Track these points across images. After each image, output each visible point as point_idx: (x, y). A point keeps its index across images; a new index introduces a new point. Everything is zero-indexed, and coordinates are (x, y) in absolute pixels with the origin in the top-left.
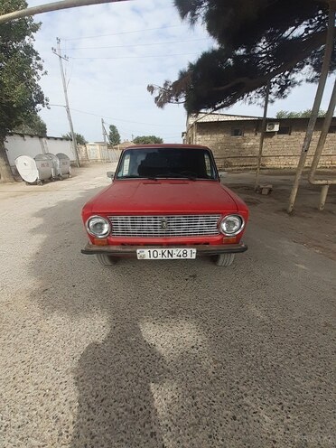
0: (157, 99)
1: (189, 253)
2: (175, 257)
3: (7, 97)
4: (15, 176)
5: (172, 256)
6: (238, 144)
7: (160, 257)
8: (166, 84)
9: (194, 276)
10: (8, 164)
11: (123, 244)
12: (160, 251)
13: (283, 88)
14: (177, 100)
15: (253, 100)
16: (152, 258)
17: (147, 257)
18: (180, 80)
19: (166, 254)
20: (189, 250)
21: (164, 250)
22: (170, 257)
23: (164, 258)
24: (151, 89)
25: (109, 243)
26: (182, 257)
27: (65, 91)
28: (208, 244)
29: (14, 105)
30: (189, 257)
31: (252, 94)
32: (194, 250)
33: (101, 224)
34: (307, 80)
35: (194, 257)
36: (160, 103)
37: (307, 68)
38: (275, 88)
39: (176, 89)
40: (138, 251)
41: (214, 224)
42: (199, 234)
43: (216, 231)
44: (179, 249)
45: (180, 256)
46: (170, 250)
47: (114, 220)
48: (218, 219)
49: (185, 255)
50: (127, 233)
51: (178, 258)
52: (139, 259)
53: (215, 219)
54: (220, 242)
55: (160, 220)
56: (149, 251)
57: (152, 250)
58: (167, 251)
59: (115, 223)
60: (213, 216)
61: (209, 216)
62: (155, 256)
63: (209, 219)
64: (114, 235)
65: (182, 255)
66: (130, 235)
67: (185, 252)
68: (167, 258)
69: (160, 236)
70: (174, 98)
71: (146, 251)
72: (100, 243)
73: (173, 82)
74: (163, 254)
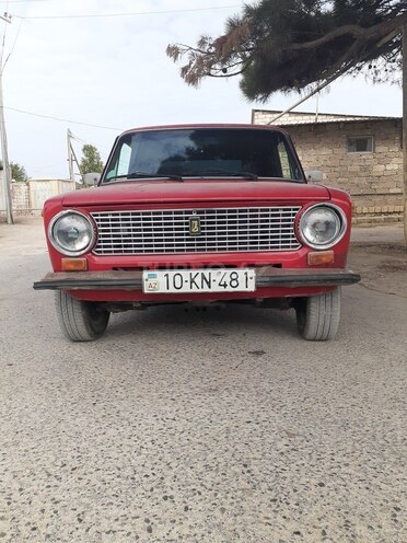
0: (184, 70)
1: (242, 278)
2: (215, 288)
5: (209, 284)
6: (366, 169)
7: (186, 289)
8: (202, 42)
11: (115, 268)
12: (185, 274)
14: (225, 71)
15: (382, 75)
16: (172, 290)
17: (162, 289)
18: (230, 34)
19: (198, 280)
20: (241, 272)
21: (194, 272)
22: (206, 289)
23: (195, 290)
24: (173, 52)
25: (89, 267)
26: (229, 289)
28: (278, 266)
30: (241, 288)
32: (252, 273)
33: (81, 233)
35: (252, 288)
36: (191, 77)
39: (223, 50)
40: (145, 274)
41: (289, 226)
42: (261, 248)
43: (293, 242)
44: (223, 271)
45: (225, 286)
46: (206, 272)
47: (102, 220)
48: (294, 215)
49: (234, 283)
50: (125, 246)
51: (222, 289)
52: (146, 291)
53: (289, 215)
54: (303, 262)
55: (187, 218)
56: (167, 275)
57: (171, 273)
58: (200, 275)
59: (103, 226)
60: (284, 210)
61: (277, 210)
62: (178, 285)
63: (278, 215)
64: (100, 252)
65: (228, 283)
66: (131, 251)
67: (234, 276)
68: (200, 290)
69: (188, 250)
70: (218, 66)
71: (160, 274)
72: (72, 267)
73: (215, 37)
74: (192, 281)
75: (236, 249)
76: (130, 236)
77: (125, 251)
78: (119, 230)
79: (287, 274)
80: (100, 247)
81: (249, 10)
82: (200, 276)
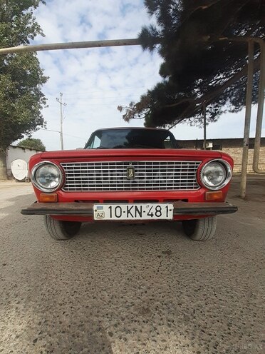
0: (124, 116)
1: (164, 210)
2: (145, 217)
3: (15, 118)
4: (9, 176)
5: (140, 214)
7: (124, 217)
8: (131, 104)
9: (168, 253)
10: (5, 166)
11: (76, 201)
12: (124, 207)
13: (214, 115)
14: (139, 116)
15: (193, 123)
16: (114, 218)
17: (107, 217)
18: (142, 101)
19: (133, 211)
20: (163, 206)
21: (130, 206)
22: (138, 217)
23: (130, 218)
24: (120, 108)
25: (59, 200)
26: (155, 217)
27: (61, 123)
28: (186, 200)
29: (20, 123)
30: (163, 217)
31: (192, 119)
32: (171, 206)
33: (54, 176)
34: (230, 111)
35: (170, 217)
36: (127, 118)
37: (228, 103)
38: (208, 116)
39: (139, 107)
40: (95, 207)
41: (193, 174)
42: (175, 188)
43: (195, 184)
44: (150, 205)
45: (152, 215)
46: (139, 206)
47: (68, 168)
48: (197, 167)
49: (158, 214)
50: (83, 186)
51: (150, 218)
52: (95, 219)
53: (193, 167)
54: (202, 198)
55: (125, 167)
56: (110, 207)
57: (114, 206)
58: (134, 207)
59: (69, 172)
60: (190, 163)
61: (186, 163)
62: (118, 214)
63: (186, 167)
64: (67, 189)
65: (154, 214)
66: (87, 189)
67: (158, 209)
68: (134, 218)
69: (125, 189)
70: (137, 114)
71: (106, 207)
72: (48, 199)
73: (136, 103)
74: (129, 212)
75: (158, 188)
76: (86, 179)
77: (84, 189)
78: (79, 175)
79: (193, 207)
80: (67, 186)
81: (149, 92)
82: (134, 209)
